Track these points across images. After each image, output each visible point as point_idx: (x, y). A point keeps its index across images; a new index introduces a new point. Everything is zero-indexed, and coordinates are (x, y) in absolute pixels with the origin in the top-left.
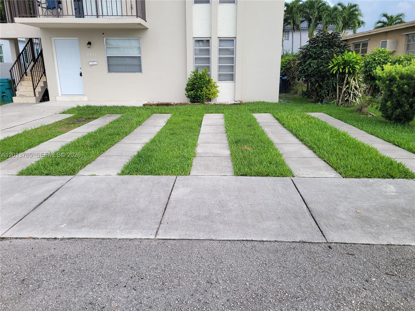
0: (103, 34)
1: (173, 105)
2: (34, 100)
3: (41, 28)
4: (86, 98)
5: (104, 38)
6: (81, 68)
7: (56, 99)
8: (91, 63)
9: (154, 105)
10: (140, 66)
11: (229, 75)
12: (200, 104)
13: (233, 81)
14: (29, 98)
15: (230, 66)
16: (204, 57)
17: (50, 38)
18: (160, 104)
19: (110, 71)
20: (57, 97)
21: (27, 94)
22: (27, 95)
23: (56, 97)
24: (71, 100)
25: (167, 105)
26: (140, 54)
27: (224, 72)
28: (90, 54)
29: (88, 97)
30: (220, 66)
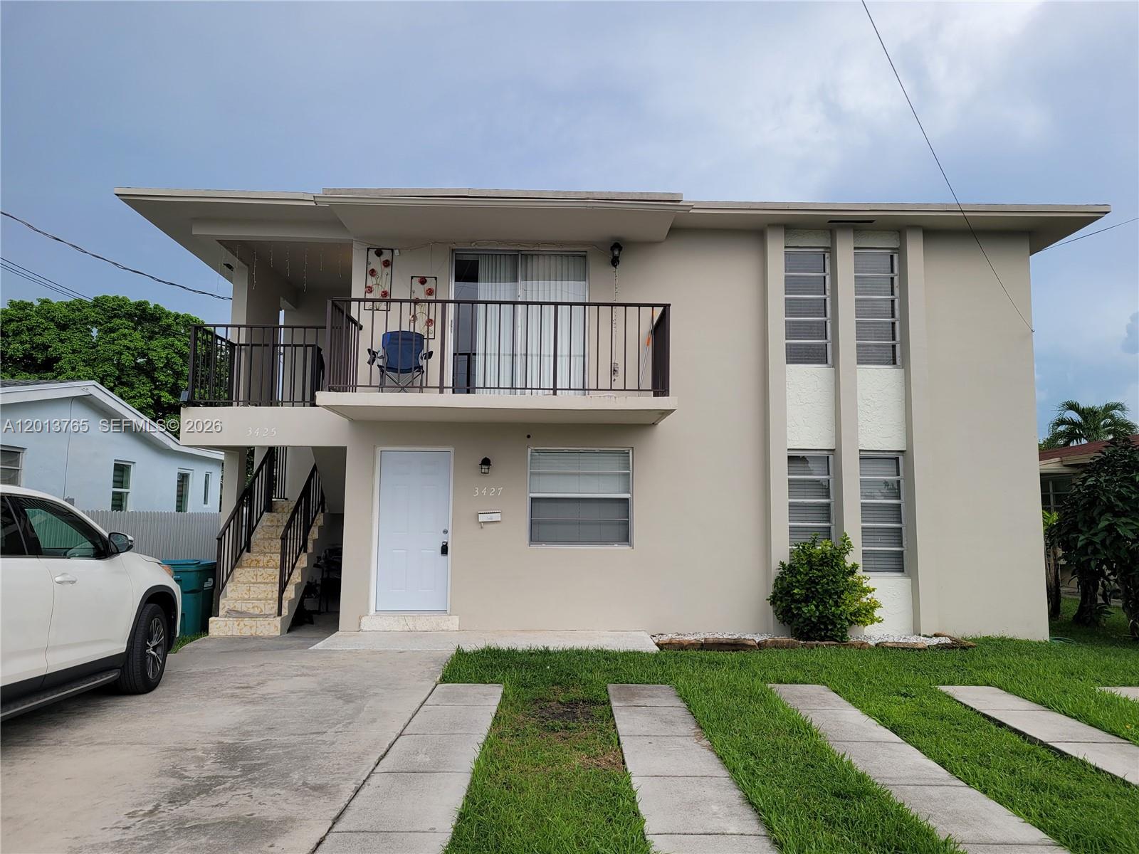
0: (529, 437)
1: (753, 646)
2: (275, 626)
3: (352, 420)
4: (453, 623)
5: (528, 447)
6: (446, 532)
7: (360, 625)
8: (482, 518)
9: (691, 646)
10: (626, 525)
11: (889, 556)
12: (833, 645)
13: (903, 571)
14: (260, 621)
15: (893, 530)
16: (815, 503)
17: (374, 446)
18: (712, 644)
19: (535, 538)
20: (363, 618)
21: (253, 607)
22: (251, 611)
23: (360, 618)
24: (406, 628)
25: (734, 648)
26: (629, 493)
27: (874, 547)
28: (484, 492)
29: (460, 620)
30: (867, 530)
